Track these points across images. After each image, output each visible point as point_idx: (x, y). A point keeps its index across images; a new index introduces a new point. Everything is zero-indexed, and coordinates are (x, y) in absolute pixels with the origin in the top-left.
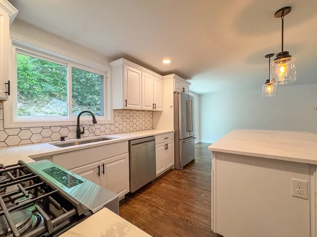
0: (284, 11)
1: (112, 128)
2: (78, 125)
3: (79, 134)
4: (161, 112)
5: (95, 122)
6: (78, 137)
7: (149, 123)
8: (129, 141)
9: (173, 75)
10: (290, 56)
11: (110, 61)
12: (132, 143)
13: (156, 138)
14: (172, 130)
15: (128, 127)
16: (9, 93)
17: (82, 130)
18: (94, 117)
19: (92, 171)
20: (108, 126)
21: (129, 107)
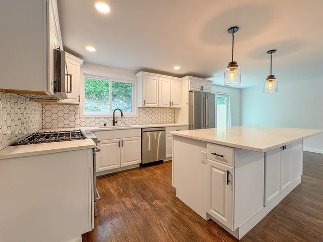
0: (233, 29)
1: (138, 120)
2: (114, 117)
3: (114, 123)
4: (179, 109)
5: (122, 115)
6: (114, 125)
7: (170, 118)
8: (142, 129)
9: (187, 77)
10: (237, 66)
11: (136, 73)
12: (143, 130)
13: (167, 129)
14: (188, 124)
15: (150, 120)
16: (80, 101)
17: (116, 121)
18: (122, 113)
19: (115, 143)
20: (134, 119)
21: (146, 105)
